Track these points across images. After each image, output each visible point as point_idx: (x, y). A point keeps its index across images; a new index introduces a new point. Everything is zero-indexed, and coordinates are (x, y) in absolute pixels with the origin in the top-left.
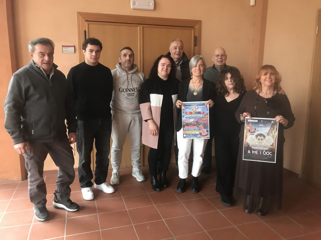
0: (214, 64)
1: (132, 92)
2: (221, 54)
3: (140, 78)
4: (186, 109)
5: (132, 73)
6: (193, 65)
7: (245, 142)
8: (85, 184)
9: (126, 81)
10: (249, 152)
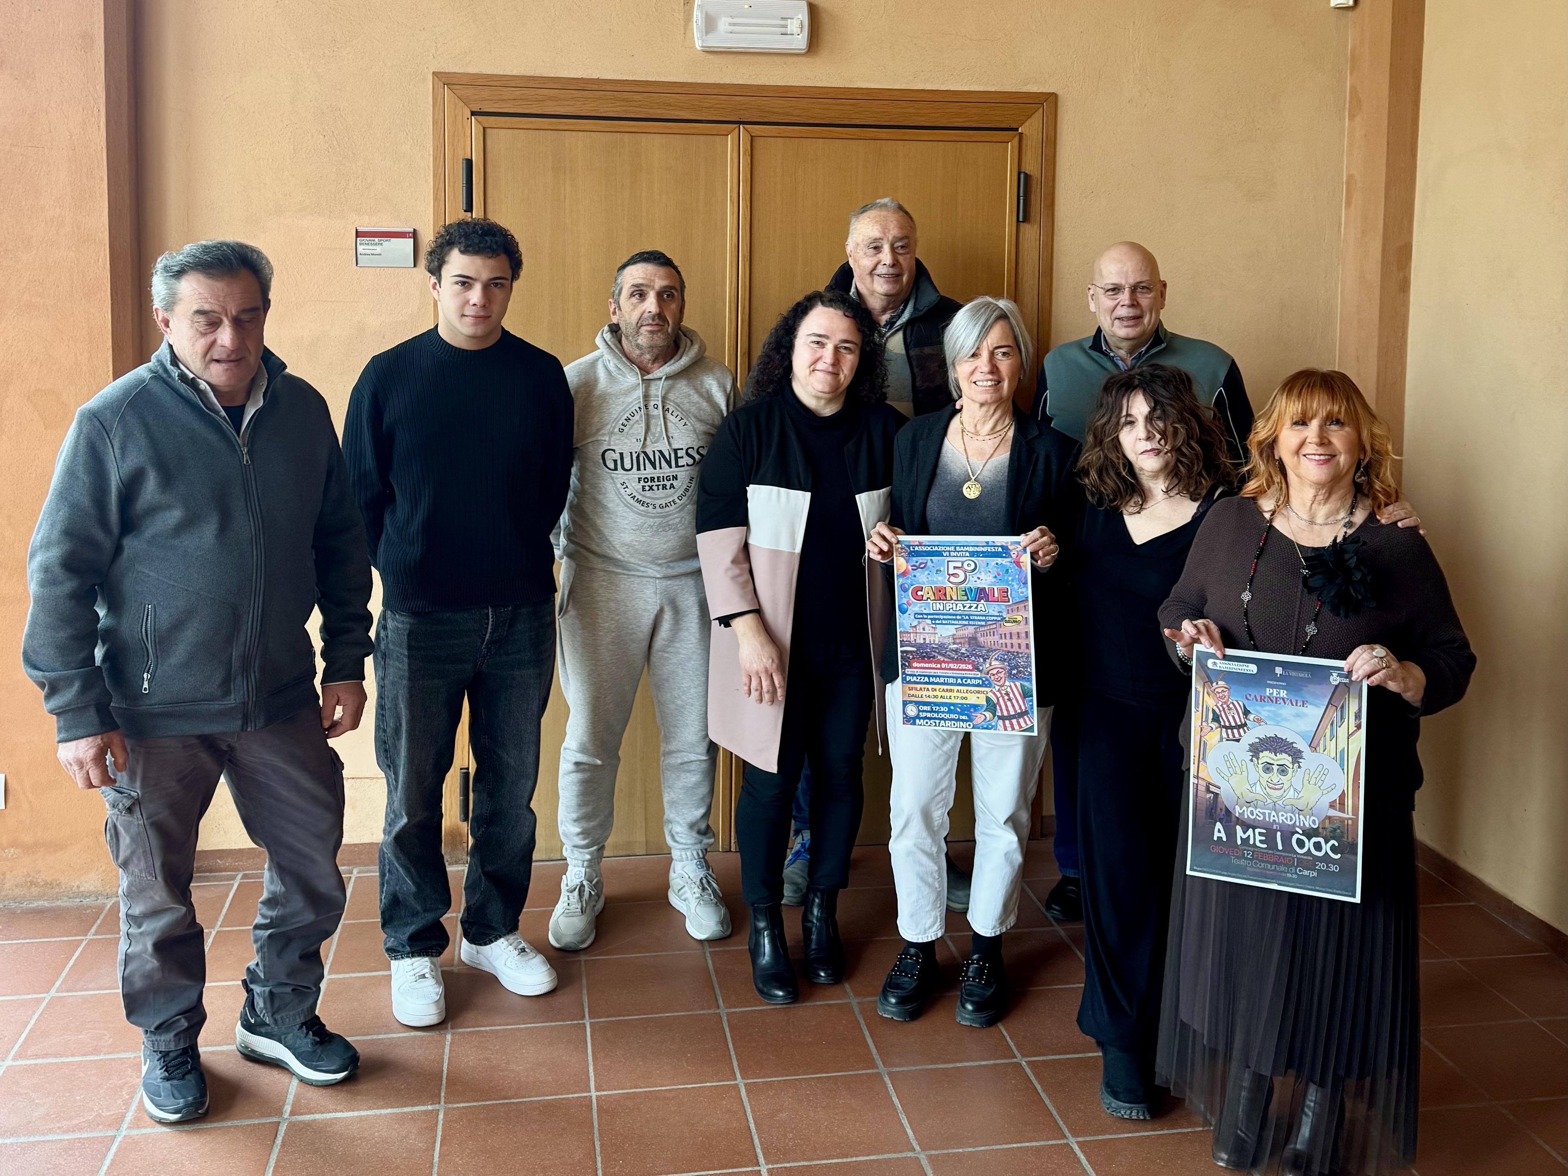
0: (1099, 330)
1: (666, 471)
2: (1132, 281)
3: (709, 398)
4: (918, 573)
5: (668, 378)
6: (962, 347)
7: (1197, 777)
8: (405, 937)
9: (637, 417)
10: (1219, 831)
